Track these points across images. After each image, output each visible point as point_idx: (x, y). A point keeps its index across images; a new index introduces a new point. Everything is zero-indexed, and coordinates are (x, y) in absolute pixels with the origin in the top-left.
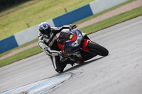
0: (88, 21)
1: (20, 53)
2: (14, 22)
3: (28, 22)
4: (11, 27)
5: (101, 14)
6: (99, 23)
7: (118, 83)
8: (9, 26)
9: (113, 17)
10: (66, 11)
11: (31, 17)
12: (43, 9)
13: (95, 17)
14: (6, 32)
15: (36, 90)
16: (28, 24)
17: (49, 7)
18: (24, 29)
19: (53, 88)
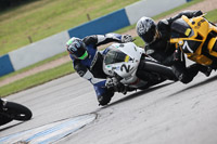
1: (17, 82)
7: (168, 129)
8: (1, 40)
10: (89, 18)
11: (35, 28)
12: (55, 14)
16: (30, 38)
17: (63, 12)
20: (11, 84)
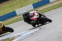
0: (48, 6)
1: (18, 18)
2: (16, 5)
3: (22, 5)
4: (14, 7)
5: (53, 2)
6: (53, 6)
8: (13, 6)
9: (59, 4)
10: (38, 1)
13: (51, 4)
14: (12, 9)
15: (24, 35)
16: (21, 6)
18: (20, 8)
19: (32, 34)
20: (16, 19)
